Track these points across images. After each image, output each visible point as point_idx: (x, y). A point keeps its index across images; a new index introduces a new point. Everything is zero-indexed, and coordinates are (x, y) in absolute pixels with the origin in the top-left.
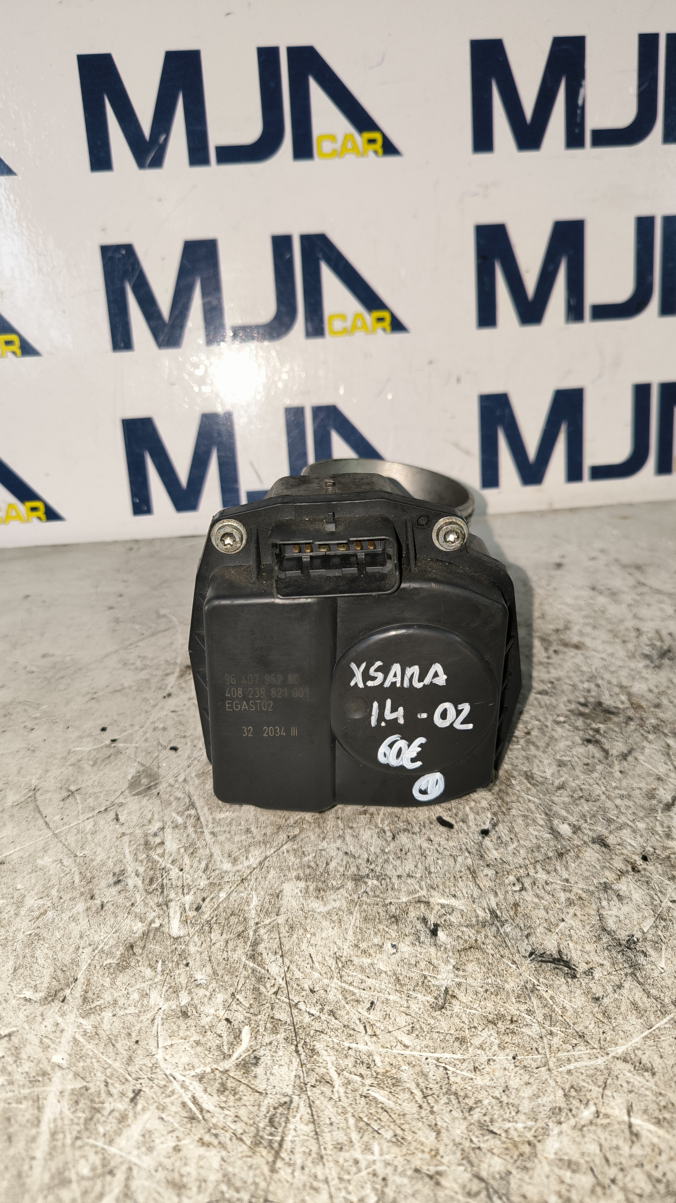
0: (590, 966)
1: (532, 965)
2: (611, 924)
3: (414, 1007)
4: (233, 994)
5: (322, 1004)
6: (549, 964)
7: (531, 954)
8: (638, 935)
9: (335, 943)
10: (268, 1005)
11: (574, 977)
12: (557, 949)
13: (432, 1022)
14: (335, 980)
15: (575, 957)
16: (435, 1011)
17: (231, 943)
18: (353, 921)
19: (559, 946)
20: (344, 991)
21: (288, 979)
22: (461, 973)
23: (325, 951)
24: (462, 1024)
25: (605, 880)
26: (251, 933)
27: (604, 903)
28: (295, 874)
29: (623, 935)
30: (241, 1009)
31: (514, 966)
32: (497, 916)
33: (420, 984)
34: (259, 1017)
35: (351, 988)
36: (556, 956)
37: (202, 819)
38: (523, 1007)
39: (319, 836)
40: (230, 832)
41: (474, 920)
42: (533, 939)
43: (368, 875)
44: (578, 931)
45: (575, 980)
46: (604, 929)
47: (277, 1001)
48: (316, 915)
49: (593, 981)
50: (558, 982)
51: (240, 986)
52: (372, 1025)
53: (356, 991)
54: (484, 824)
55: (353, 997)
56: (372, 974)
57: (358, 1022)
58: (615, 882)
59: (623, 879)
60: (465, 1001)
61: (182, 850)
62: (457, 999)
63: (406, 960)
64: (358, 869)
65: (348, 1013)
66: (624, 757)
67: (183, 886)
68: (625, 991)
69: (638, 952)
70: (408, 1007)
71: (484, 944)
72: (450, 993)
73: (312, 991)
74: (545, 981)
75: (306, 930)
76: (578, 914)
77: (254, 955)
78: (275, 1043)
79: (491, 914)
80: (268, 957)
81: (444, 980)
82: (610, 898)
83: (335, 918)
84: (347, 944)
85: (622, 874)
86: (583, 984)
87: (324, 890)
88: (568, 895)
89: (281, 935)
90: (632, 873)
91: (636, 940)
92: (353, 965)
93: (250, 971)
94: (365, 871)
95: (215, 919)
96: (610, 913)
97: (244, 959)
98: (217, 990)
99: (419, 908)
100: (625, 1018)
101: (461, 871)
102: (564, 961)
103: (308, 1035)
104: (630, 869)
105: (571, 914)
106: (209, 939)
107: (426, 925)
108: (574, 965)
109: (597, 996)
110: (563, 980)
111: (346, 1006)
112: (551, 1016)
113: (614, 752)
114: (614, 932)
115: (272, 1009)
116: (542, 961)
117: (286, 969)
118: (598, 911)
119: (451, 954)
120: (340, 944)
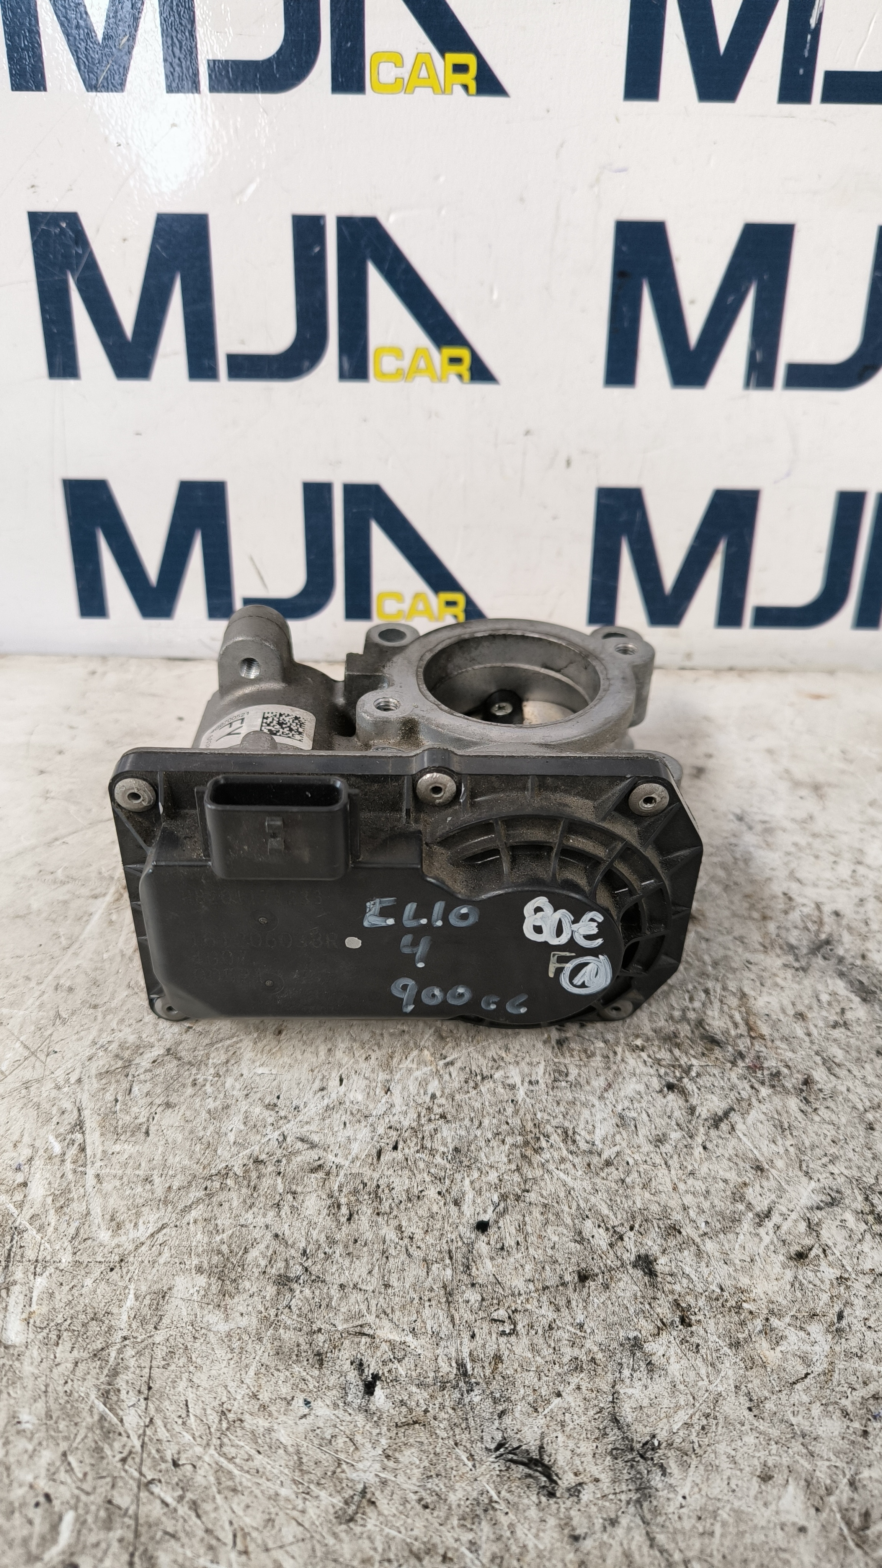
0: (579, 1479)
1: (496, 1465)
2: (627, 1412)
3: (312, 1512)
4: (64, 1454)
5: (184, 1486)
6: (521, 1467)
7: (500, 1446)
8: (662, 1435)
9: (226, 1387)
10: (109, 1479)
11: (551, 1495)
12: (538, 1442)
13: (331, 1541)
14: (212, 1451)
15: (561, 1462)
16: (341, 1524)
17: (82, 1367)
18: (260, 1353)
20: (220, 1469)
21: (146, 1439)
22: (391, 1464)
23: (208, 1398)
24: (372, 1553)
25: (636, 1333)
26: (113, 1354)
27: (626, 1372)
28: (195, 1261)
29: (640, 1433)
30: (69, 1481)
31: (470, 1464)
32: (465, 1374)
33: (329, 1473)
34: (92, 1498)
35: (231, 1467)
36: (535, 1455)
37: (89, 1151)
38: (467, 1536)
39: (244, 1201)
40: (121, 1178)
41: (431, 1375)
42: (507, 1420)
43: (298, 1278)
44: (575, 1417)
45: (552, 1501)
46: (615, 1420)
47: (123, 1474)
48: (211, 1335)
49: (578, 1507)
50: (526, 1501)
51: (78, 1439)
52: (245, 1535)
53: (236, 1472)
54: (485, 1211)
55: (230, 1483)
56: (266, 1448)
57: (227, 1526)
59: (664, 1335)
60: (386, 1512)
61: (49, 1200)
62: (376, 1507)
63: (318, 1431)
64: (287, 1266)
65: (216, 1509)
66: (717, 1121)
67: (37, 1261)
68: (620, 1531)
69: (655, 1465)
70: (303, 1512)
71: (435, 1419)
72: (368, 1496)
73: (175, 1464)
74: (508, 1496)
75: (190, 1359)
76: (584, 1388)
77: (108, 1392)
78: (103, 1545)
79: (458, 1369)
80: (129, 1398)
81: (365, 1472)
82: (636, 1366)
83: (236, 1345)
84: (244, 1391)
85: (663, 1327)
86: (563, 1510)
87: (230, 1296)
88: (576, 1352)
89: (154, 1363)
90: (681, 1327)
91: (656, 1444)
92: (243, 1428)
93: (96, 1417)
94: (296, 1270)
95: (69, 1321)
96: (630, 1391)
97: (93, 1395)
98: (44, 1443)
99: (359, 1343)
101: (431, 1290)
102: (543, 1465)
103: (152, 1538)
104: (677, 1320)
105: (573, 1386)
106: (52, 1357)
107: (361, 1375)
109: (577, 1532)
110: (534, 1498)
111: (218, 1496)
112: (502, 1558)
113: (703, 1112)
114: (628, 1426)
115: (113, 1486)
116: (511, 1461)
117: (148, 1420)
118: (613, 1387)
119: (384, 1429)
120: (232, 1391)
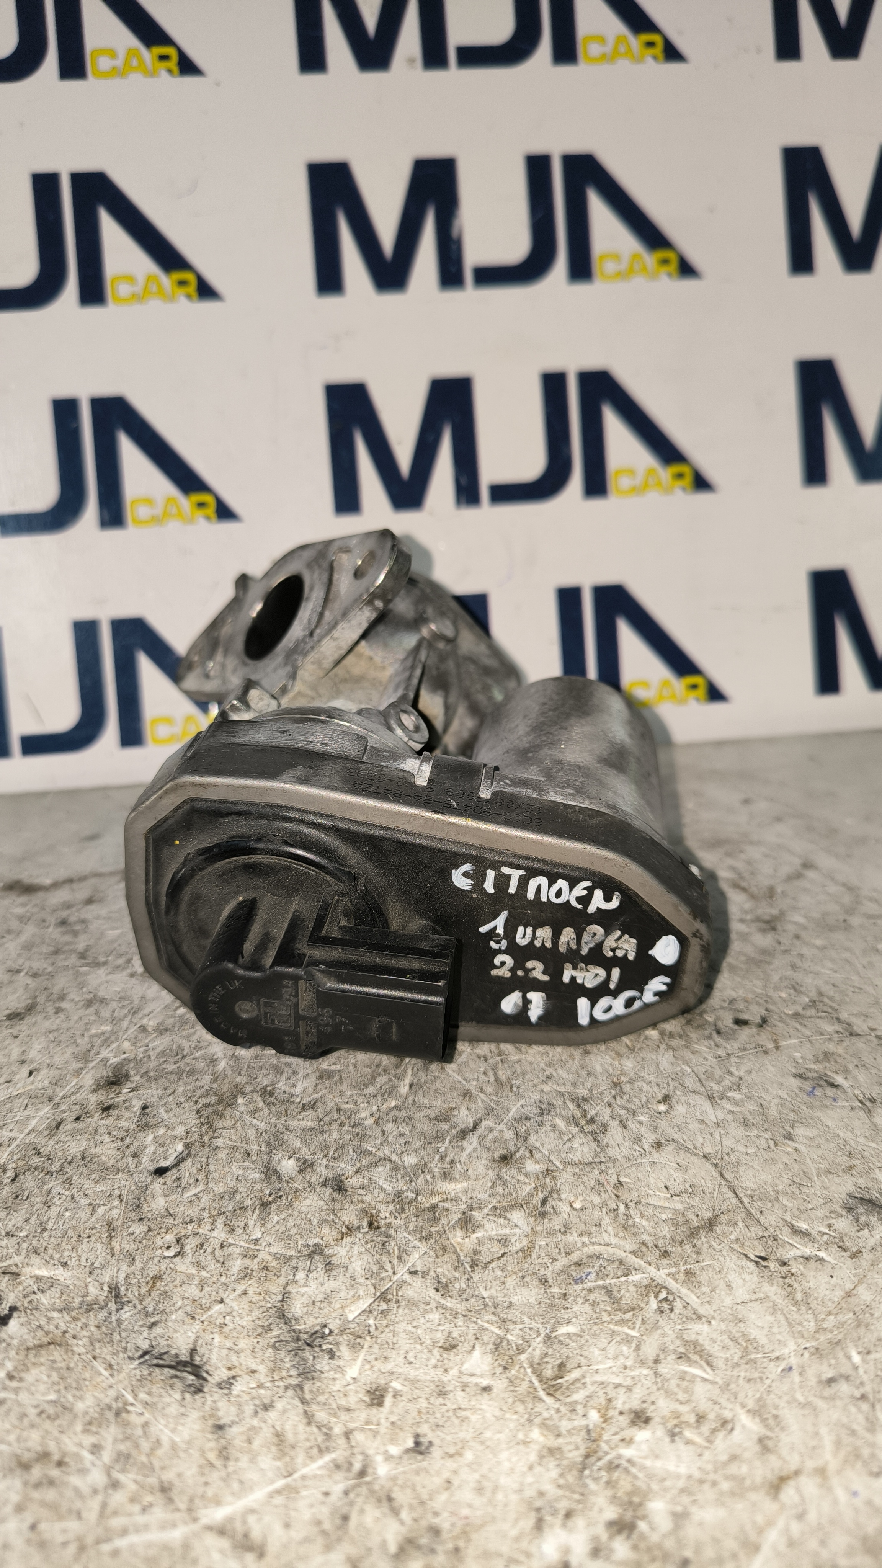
19: (196, 1342)
58: (332, 1243)
100: (253, 1460)
108: (207, 1372)
